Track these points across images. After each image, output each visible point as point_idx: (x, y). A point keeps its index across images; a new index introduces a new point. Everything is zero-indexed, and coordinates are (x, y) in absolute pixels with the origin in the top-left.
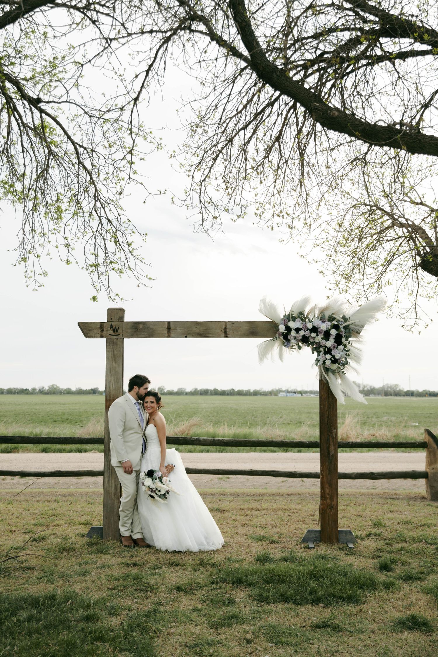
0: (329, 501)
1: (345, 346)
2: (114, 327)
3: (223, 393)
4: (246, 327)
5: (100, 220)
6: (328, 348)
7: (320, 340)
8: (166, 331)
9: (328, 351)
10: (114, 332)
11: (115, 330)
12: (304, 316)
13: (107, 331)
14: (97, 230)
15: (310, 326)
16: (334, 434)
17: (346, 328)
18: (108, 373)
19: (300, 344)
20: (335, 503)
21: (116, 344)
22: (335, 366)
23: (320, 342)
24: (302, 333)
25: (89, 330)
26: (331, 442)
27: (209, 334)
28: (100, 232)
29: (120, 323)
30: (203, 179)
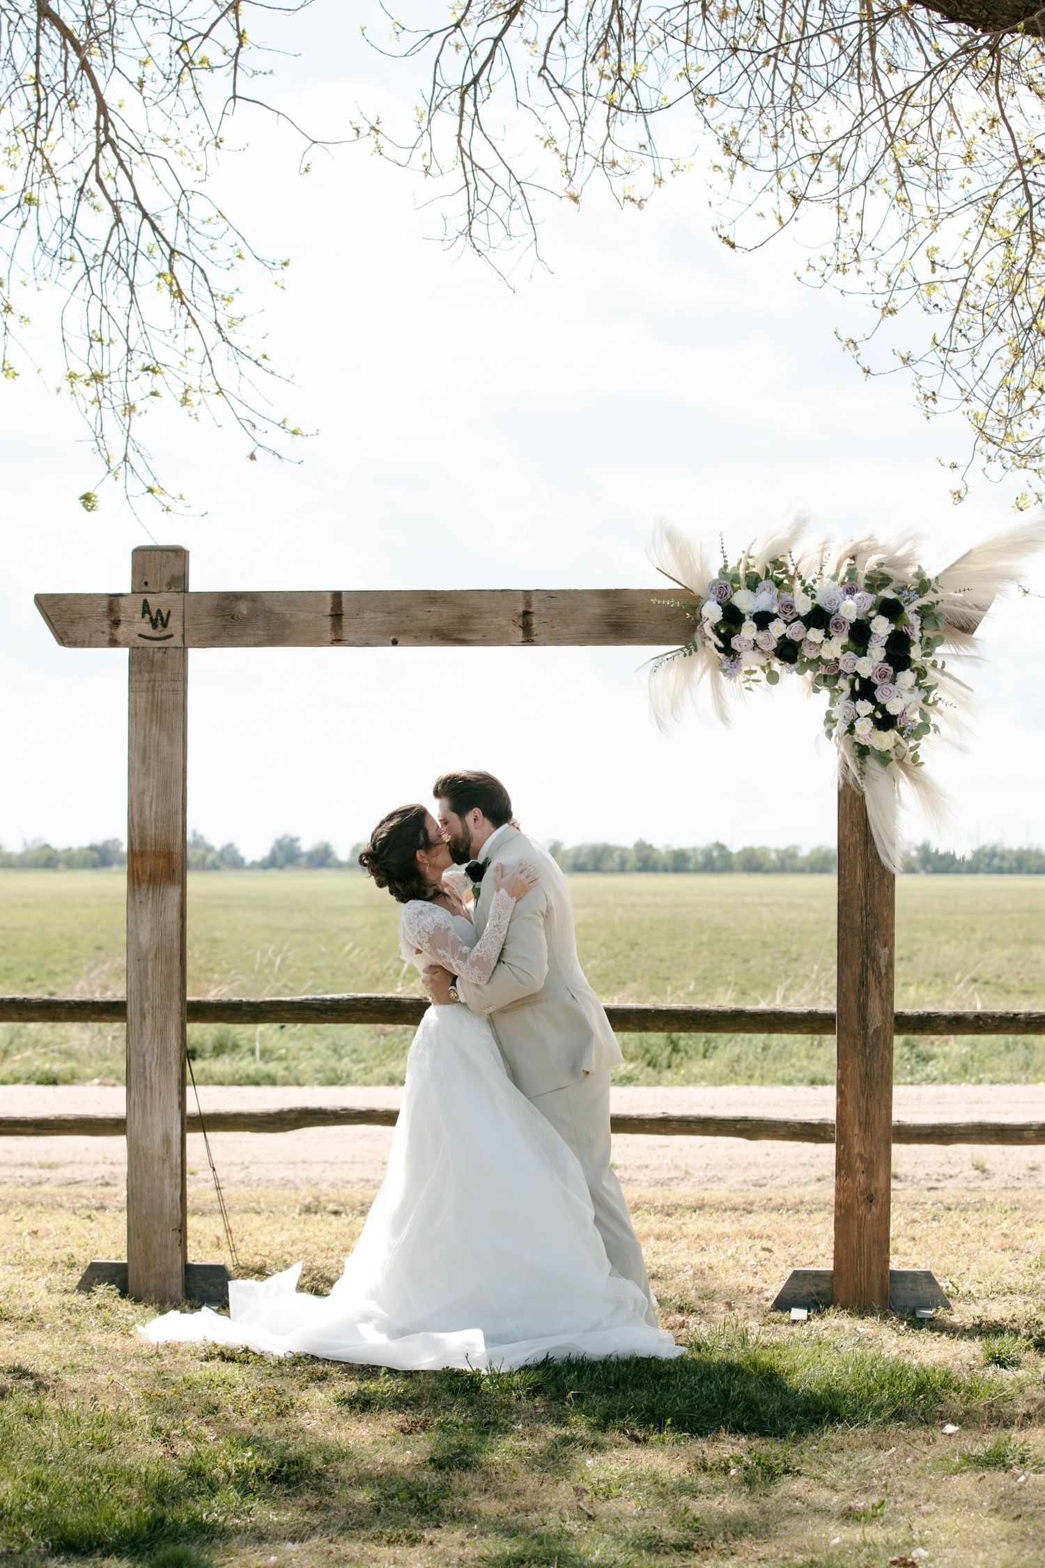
0: (861, 1178)
1: (921, 673)
2: (154, 612)
4: (596, 609)
5: (116, 210)
6: (862, 680)
7: (837, 653)
8: (328, 623)
9: (865, 690)
10: (155, 626)
11: (159, 620)
12: (786, 572)
13: (130, 623)
14: (106, 251)
15: (803, 606)
16: (883, 962)
17: (924, 612)
18: (137, 765)
19: (776, 665)
20: (883, 1183)
21: (163, 667)
22: (885, 741)
23: (837, 660)
24: (777, 629)
25: (72, 622)
26: (872, 987)
27: (470, 631)
28: (117, 257)
29: (175, 596)
30: (468, 79)
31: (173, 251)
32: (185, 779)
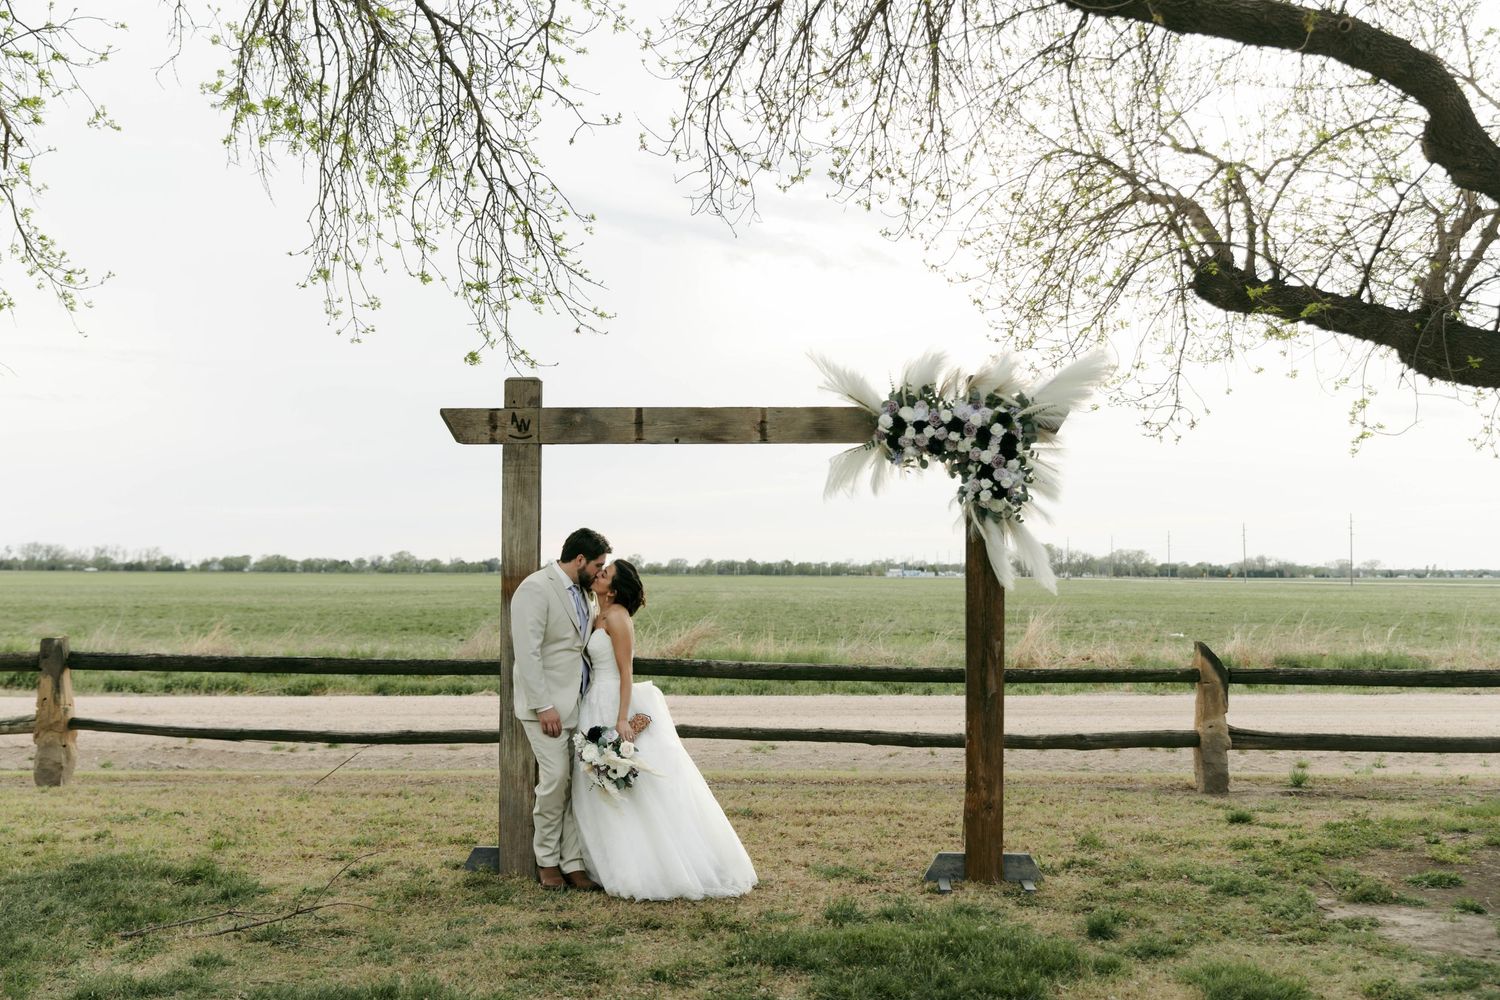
0: (984, 793)
1: (1023, 461)
2: (519, 420)
3: (768, 570)
4: (808, 420)
5: (491, 186)
6: (985, 466)
7: (969, 447)
8: (633, 428)
9: (986, 471)
10: (520, 430)
11: (523, 426)
12: (933, 395)
13: (504, 427)
14: (484, 209)
15: (946, 417)
16: (997, 650)
17: (1024, 420)
18: (508, 520)
19: (926, 457)
20: (996, 797)
21: (525, 457)
22: (1000, 505)
23: (968, 453)
24: (929, 432)
25: (466, 427)
26: (990, 667)
27: (726, 434)
28: (492, 213)
29: (533, 410)
30: (713, 93)
31: (527, 209)
32: (539, 529)
